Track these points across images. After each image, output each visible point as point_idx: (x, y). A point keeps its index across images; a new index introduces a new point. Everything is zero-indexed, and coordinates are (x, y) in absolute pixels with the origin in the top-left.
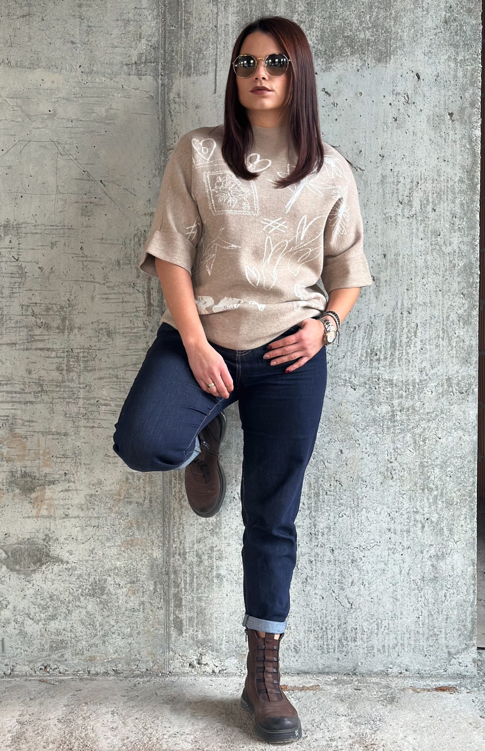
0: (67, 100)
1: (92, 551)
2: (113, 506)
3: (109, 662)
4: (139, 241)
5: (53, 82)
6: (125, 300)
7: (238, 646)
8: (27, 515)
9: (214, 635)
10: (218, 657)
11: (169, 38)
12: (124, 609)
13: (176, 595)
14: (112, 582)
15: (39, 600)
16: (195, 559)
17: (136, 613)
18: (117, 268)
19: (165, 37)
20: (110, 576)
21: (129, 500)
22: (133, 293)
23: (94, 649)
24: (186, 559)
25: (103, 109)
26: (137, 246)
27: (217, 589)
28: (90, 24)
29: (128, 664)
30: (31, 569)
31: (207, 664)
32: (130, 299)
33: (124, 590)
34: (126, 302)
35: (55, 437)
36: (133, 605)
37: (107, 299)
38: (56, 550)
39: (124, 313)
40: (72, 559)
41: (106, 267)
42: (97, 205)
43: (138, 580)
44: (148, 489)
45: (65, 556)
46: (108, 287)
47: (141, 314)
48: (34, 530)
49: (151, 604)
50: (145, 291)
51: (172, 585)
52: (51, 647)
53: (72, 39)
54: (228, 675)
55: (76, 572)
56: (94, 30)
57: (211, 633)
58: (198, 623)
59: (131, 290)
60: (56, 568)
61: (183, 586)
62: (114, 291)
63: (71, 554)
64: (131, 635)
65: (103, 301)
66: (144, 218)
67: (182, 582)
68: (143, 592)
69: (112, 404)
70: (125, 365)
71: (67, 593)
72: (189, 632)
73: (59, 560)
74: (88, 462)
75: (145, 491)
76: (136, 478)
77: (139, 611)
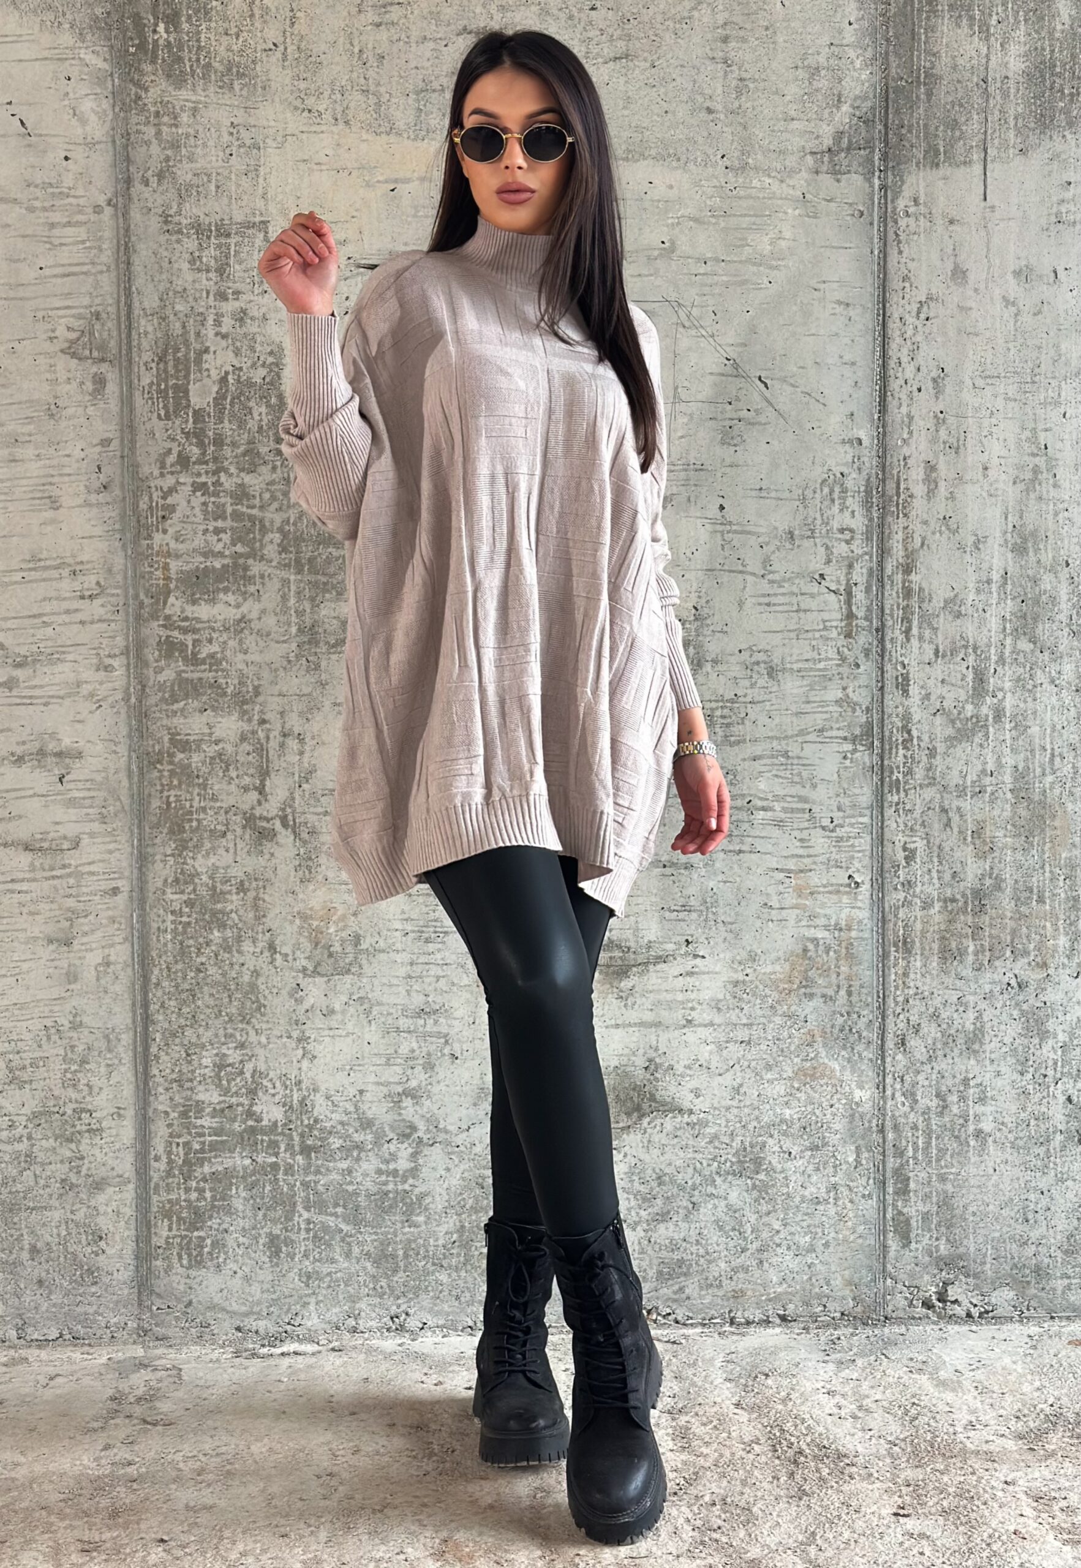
0: (696, 220)
1: (737, 1090)
2: (778, 1002)
3: (770, 1300)
4: (832, 492)
5: (671, 187)
6: (803, 606)
7: (1015, 1266)
8: (613, 1022)
9: (971, 1245)
10: (977, 1287)
11: (895, 101)
12: (797, 1199)
13: (897, 1172)
14: (777, 1149)
15: (636, 1184)
16: (934, 1103)
17: (821, 1207)
18: (788, 546)
19: (887, 101)
20: (771, 1136)
21: (808, 991)
22: (819, 594)
23: (741, 1275)
24: (916, 1101)
25: (766, 239)
26: (826, 503)
27: (977, 1159)
28: (744, 75)
29: (807, 1304)
30: (621, 1125)
31: (956, 1302)
32: (813, 604)
33: (800, 1163)
34: (805, 611)
35: (668, 871)
36: (814, 1190)
37: (768, 605)
38: (668, 1089)
39: (799, 633)
40: (700, 1104)
41: (767, 544)
42: (753, 424)
43: (826, 1144)
44: (844, 969)
45: (686, 1099)
46: (771, 582)
47: (834, 634)
48: (626, 1051)
49: (850, 1190)
50: (842, 588)
51: (890, 1151)
52: (660, 1273)
53: (708, 104)
54: (999, 1320)
55: (708, 1130)
56: (751, 86)
57: (965, 1242)
58: (939, 1224)
59: (814, 588)
60: (669, 1123)
61: (910, 1154)
62: (782, 590)
63: (697, 1096)
64: (811, 1249)
65: (762, 608)
66: (841, 449)
67: (910, 1148)
68: (835, 1167)
69: (777, 806)
70: (802, 732)
71: (690, 1170)
72: (922, 1242)
73: (674, 1109)
74: (729, 920)
75: (838, 974)
76: (821, 948)
77: (826, 1201)
